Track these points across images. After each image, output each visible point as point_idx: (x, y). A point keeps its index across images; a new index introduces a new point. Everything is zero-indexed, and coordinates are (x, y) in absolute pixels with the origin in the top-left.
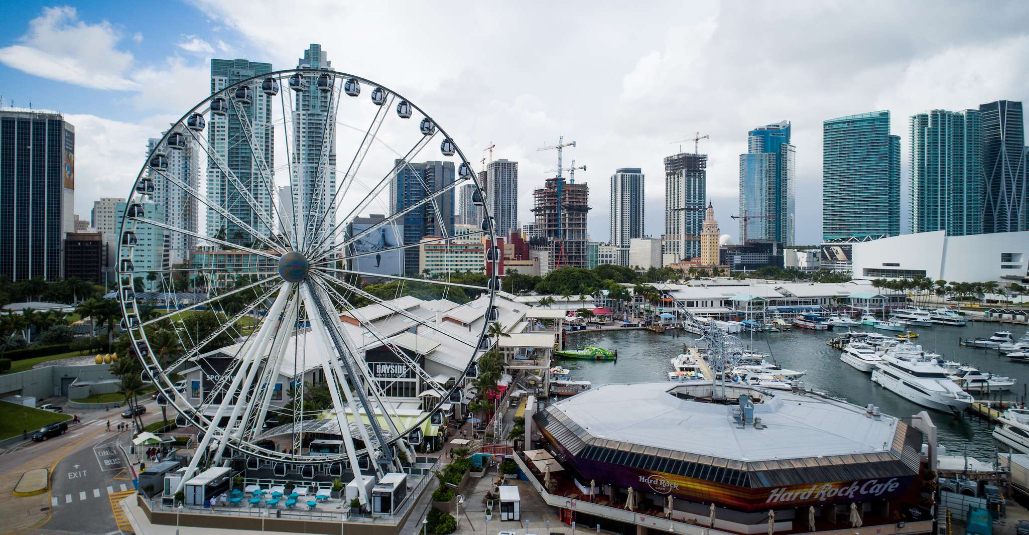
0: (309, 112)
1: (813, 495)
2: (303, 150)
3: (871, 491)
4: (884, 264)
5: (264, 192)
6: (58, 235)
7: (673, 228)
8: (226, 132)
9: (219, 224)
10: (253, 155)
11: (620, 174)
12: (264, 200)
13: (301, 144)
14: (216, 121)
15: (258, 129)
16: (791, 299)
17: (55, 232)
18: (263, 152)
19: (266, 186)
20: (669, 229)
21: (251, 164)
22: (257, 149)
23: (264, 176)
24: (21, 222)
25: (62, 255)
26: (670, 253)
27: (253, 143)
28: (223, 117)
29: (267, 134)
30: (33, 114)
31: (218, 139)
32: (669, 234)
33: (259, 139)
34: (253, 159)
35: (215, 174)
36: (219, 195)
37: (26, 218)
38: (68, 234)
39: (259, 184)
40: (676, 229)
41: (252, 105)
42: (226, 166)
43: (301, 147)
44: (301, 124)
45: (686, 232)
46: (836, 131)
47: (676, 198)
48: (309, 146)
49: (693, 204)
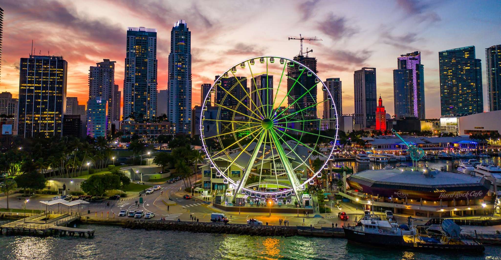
0: (179, 54)
1: (454, 196)
3: (473, 195)
4: (475, 128)
5: (153, 94)
6: (60, 116)
7: (359, 110)
8: (134, 63)
9: (130, 110)
10: (148, 75)
11: (328, 81)
12: (153, 98)
13: (175, 69)
14: (130, 58)
15: (150, 62)
16: (428, 145)
17: (59, 114)
18: (153, 73)
19: (154, 91)
20: (357, 111)
21: (146, 80)
22: (150, 72)
23: (153, 85)
24: (44, 110)
25: (62, 125)
26: (358, 124)
27: (148, 69)
28: (133, 56)
29: (155, 64)
30: (50, 57)
31: (131, 67)
32: (357, 113)
33: (151, 67)
34: (148, 77)
35: (129, 85)
36: (131, 95)
37: (46, 108)
38: (65, 116)
39: (151, 90)
40: (361, 111)
41: (147, 50)
42: (134, 81)
43: (175, 71)
44: (175, 60)
45: (366, 112)
46: (446, 57)
47: (360, 94)
48: (179, 70)
49: (370, 97)
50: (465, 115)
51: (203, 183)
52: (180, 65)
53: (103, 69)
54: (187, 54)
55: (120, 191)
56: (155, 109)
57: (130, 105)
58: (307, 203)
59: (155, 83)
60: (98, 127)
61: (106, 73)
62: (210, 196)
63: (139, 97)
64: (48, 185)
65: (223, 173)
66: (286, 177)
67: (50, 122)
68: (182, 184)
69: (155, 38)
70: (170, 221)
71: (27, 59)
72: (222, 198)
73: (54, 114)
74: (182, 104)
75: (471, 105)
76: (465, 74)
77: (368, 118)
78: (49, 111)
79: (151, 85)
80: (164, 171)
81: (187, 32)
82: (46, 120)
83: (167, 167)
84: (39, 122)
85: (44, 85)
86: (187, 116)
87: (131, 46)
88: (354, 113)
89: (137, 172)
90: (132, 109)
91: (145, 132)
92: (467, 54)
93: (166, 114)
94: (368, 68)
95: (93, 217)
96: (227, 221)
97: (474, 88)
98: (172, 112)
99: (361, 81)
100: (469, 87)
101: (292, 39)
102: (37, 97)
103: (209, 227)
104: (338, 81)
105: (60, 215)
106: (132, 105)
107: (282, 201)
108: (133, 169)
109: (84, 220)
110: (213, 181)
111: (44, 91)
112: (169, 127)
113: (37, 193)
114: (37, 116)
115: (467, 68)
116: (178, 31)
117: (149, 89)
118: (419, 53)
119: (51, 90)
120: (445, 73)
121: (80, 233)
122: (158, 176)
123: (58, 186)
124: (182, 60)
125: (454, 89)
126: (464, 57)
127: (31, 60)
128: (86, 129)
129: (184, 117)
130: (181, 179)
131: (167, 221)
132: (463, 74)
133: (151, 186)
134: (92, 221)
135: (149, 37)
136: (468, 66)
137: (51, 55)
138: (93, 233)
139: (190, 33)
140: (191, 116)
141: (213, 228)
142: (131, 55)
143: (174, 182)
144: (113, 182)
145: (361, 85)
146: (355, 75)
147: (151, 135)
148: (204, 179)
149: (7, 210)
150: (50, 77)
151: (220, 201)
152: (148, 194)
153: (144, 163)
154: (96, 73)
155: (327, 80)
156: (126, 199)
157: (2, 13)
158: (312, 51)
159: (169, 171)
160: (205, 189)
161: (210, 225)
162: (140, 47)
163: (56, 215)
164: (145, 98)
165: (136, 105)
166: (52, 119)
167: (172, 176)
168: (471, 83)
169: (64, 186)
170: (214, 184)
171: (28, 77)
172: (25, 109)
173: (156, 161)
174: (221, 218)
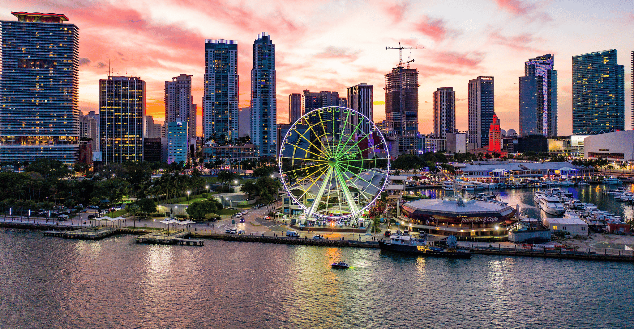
0: (262, 70)
1: (474, 220)
2: (259, 90)
3: (490, 220)
4: (600, 150)
5: (235, 113)
6: (141, 139)
7: (473, 127)
8: (214, 80)
9: (211, 131)
10: (229, 92)
11: (439, 91)
12: (234, 117)
13: (258, 87)
14: (209, 74)
15: (231, 78)
16: (526, 171)
17: (140, 138)
18: (234, 90)
19: (236, 109)
20: (471, 127)
21: (227, 97)
22: (231, 89)
23: (235, 104)
24: (124, 133)
25: (143, 149)
26: (472, 142)
27: (229, 85)
28: (212, 72)
29: (236, 80)
30: (128, 77)
31: (210, 84)
32: (471, 130)
33: (232, 83)
34: (229, 95)
35: (209, 104)
36: (211, 115)
37: (126, 131)
38: (145, 139)
39: (232, 108)
40: (475, 127)
41: (228, 64)
42: (214, 99)
43: (258, 89)
44: (258, 77)
45: (482, 129)
46: (581, 63)
47: (475, 108)
48: (262, 88)
49: (486, 111)
50: (601, 133)
51: (283, 208)
52: (263, 82)
53: (180, 86)
54: (270, 70)
55: (216, 215)
56: (238, 129)
57: (210, 125)
58: (362, 225)
59: (237, 101)
60: (180, 150)
61: (183, 89)
62: (288, 219)
63: (220, 116)
64: (157, 209)
65: (298, 201)
66: (346, 204)
67: (131, 145)
68: (265, 210)
69: (236, 51)
70: (257, 236)
71: (106, 80)
72: (297, 221)
73: (134, 137)
74: (266, 124)
75: (609, 121)
76: (602, 83)
77: (484, 136)
78: (129, 134)
79: (232, 104)
80: (250, 198)
81: (270, 46)
82: (127, 144)
83: (253, 195)
84: (120, 145)
85: (124, 108)
86: (272, 137)
87: (210, 61)
88: (467, 129)
89: (227, 199)
90: (213, 130)
91: (228, 155)
92: (607, 59)
93: (249, 135)
94: (484, 77)
95: (200, 233)
96: (298, 236)
97: (614, 100)
98: (256, 134)
99: (476, 92)
100: (608, 99)
101: (389, 48)
102: (117, 120)
103: (285, 240)
104: (451, 91)
105: (175, 231)
106: (213, 125)
107: (344, 223)
108: (224, 196)
109: (193, 235)
110: (292, 207)
111: (124, 114)
112: (252, 150)
113: (149, 215)
114: (117, 139)
115: (605, 76)
116: (261, 44)
117: (230, 107)
118: (552, 55)
119: (131, 113)
120: (579, 82)
121: (194, 242)
122: (245, 202)
123: (165, 210)
124: (266, 76)
125: (590, 101)
126: (603, 63)
127: (110, 82)
128: (167, 152)
129: (268, 139)
130: (265, 205)
131: (254, 236)
132: (601, 83)
133: (240, 212)
134: (200, 235)
135: (230, 50)
136: (608, 74)
137: (130, 76)
138: (203, 242)
139: (274, 46)
140: (276, 138)
141: (287, 241)
142: (210, 70)
143: (259, 208)
144: (211, 207)
145: (476, 97)
146: (469, 85)
147: (233, 158)
148: (284, 206)
149: (135, 227)
150: (129, 99)
151: (295, 222)
152: (238, 217)
153: (232, 191)
154: (172, 89)
155: (438, 89)
156: (221, 221)
157: (78, 32)
158: (413, 61)
159: (255, 198)
160: (285, 213)
161: (285, 239)
162: (220, 62)
163: (172, 231)
164: (226, 117)
165: (217, 125)
166: (132, 142)
167: (257, 203)
168: (610, 94)
169: (171, 210)
170: (292, 210)
171: (107, 99)
172: (105, 133)
173: (243, 189)
174: (294, 234)
